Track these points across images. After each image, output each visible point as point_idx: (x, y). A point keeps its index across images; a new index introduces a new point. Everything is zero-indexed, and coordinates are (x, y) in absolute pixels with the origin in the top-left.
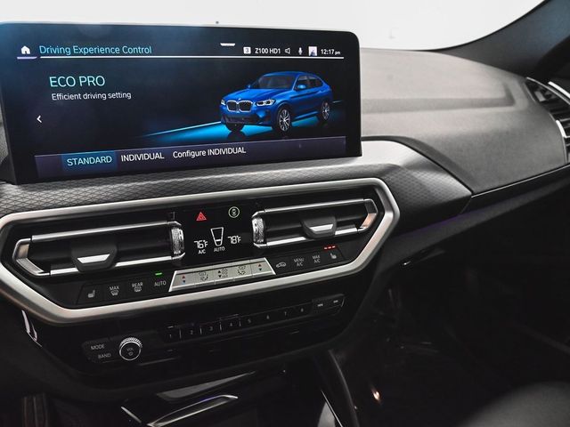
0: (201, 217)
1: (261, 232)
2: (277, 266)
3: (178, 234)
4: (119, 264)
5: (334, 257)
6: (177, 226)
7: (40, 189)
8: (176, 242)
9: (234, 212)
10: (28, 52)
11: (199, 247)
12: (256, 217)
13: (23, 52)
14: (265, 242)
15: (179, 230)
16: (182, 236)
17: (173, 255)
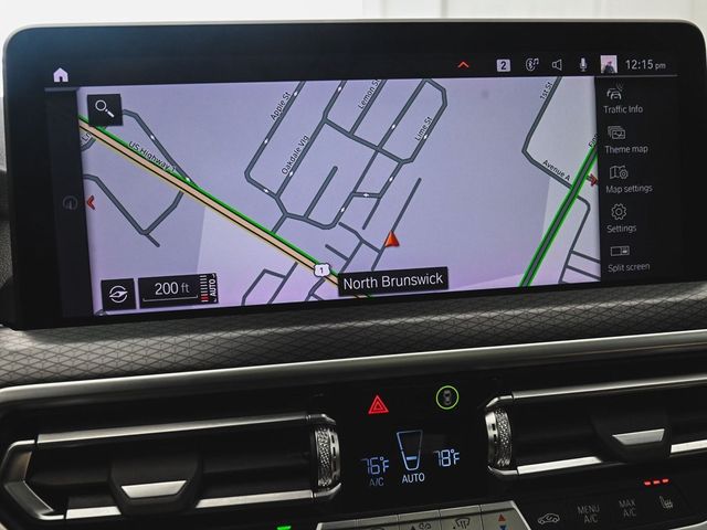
0: (378, 406)
1: (505, 441)
2: (541, 521)
3: (328, 442)
4: (205, 503)
5: (669, 505)
6: (326, 425)
7: (63, 340)
8: (325, 460)
9: (448, 398)
10: (65, 79)
11: (370, 470)
12: (493, 409)
13: (57, 80)
14: (513, 466)
15: (330, 434)
16: (335, 446)
17: (316, 489)
